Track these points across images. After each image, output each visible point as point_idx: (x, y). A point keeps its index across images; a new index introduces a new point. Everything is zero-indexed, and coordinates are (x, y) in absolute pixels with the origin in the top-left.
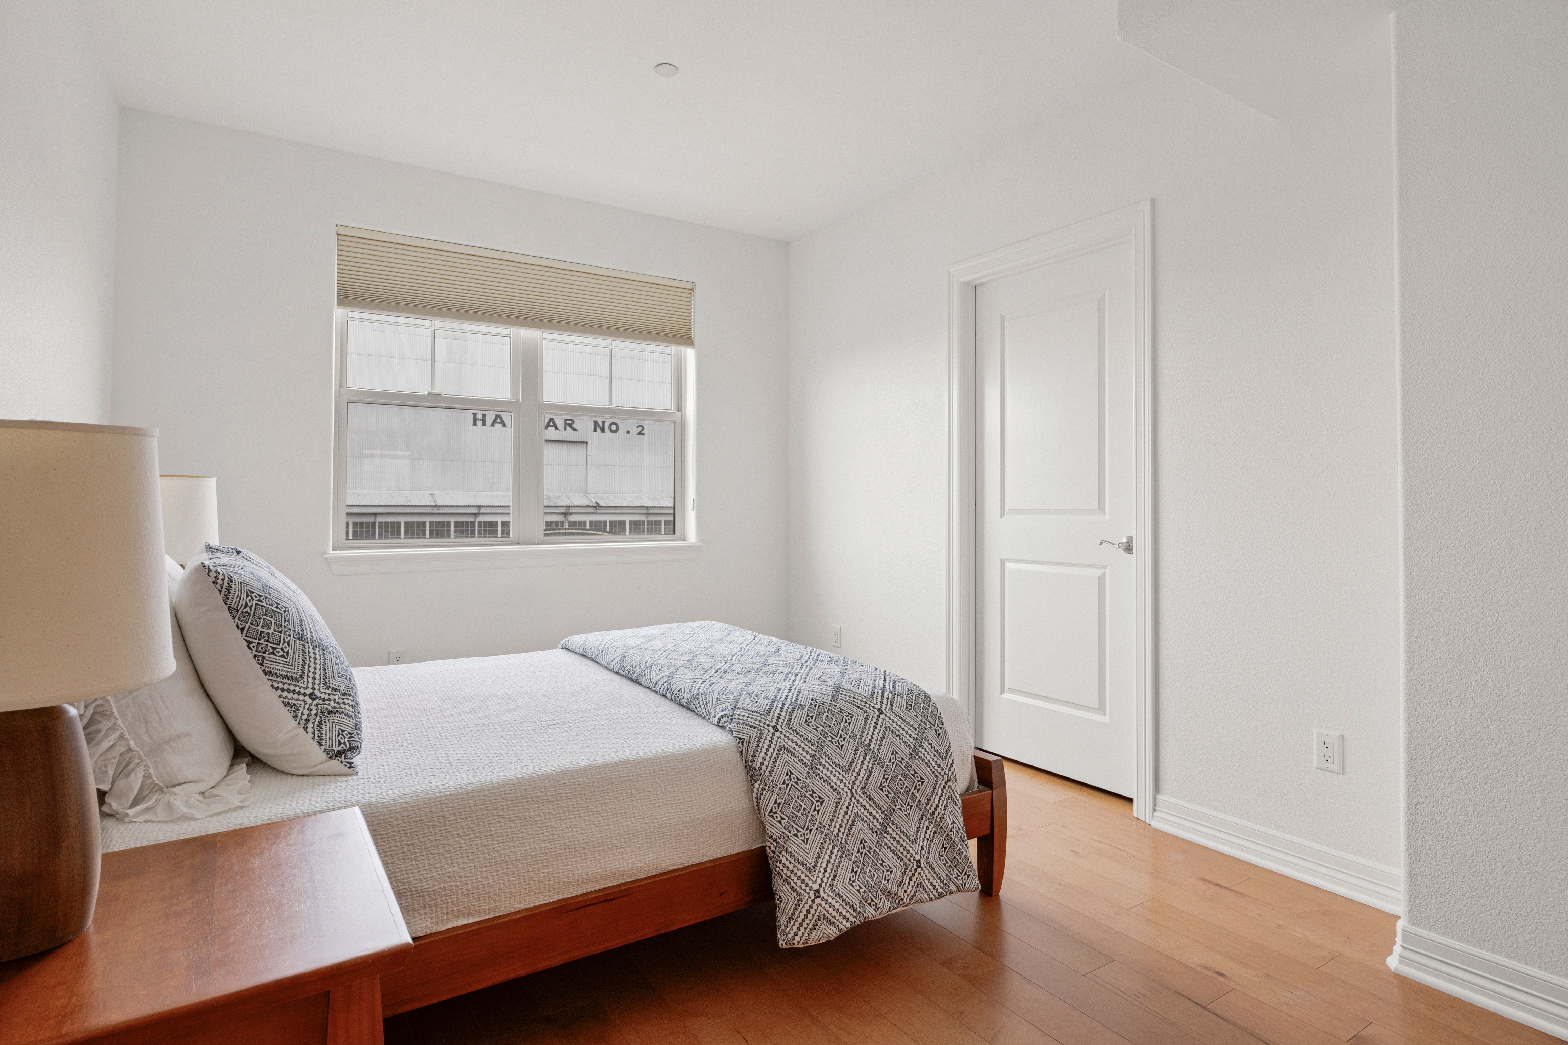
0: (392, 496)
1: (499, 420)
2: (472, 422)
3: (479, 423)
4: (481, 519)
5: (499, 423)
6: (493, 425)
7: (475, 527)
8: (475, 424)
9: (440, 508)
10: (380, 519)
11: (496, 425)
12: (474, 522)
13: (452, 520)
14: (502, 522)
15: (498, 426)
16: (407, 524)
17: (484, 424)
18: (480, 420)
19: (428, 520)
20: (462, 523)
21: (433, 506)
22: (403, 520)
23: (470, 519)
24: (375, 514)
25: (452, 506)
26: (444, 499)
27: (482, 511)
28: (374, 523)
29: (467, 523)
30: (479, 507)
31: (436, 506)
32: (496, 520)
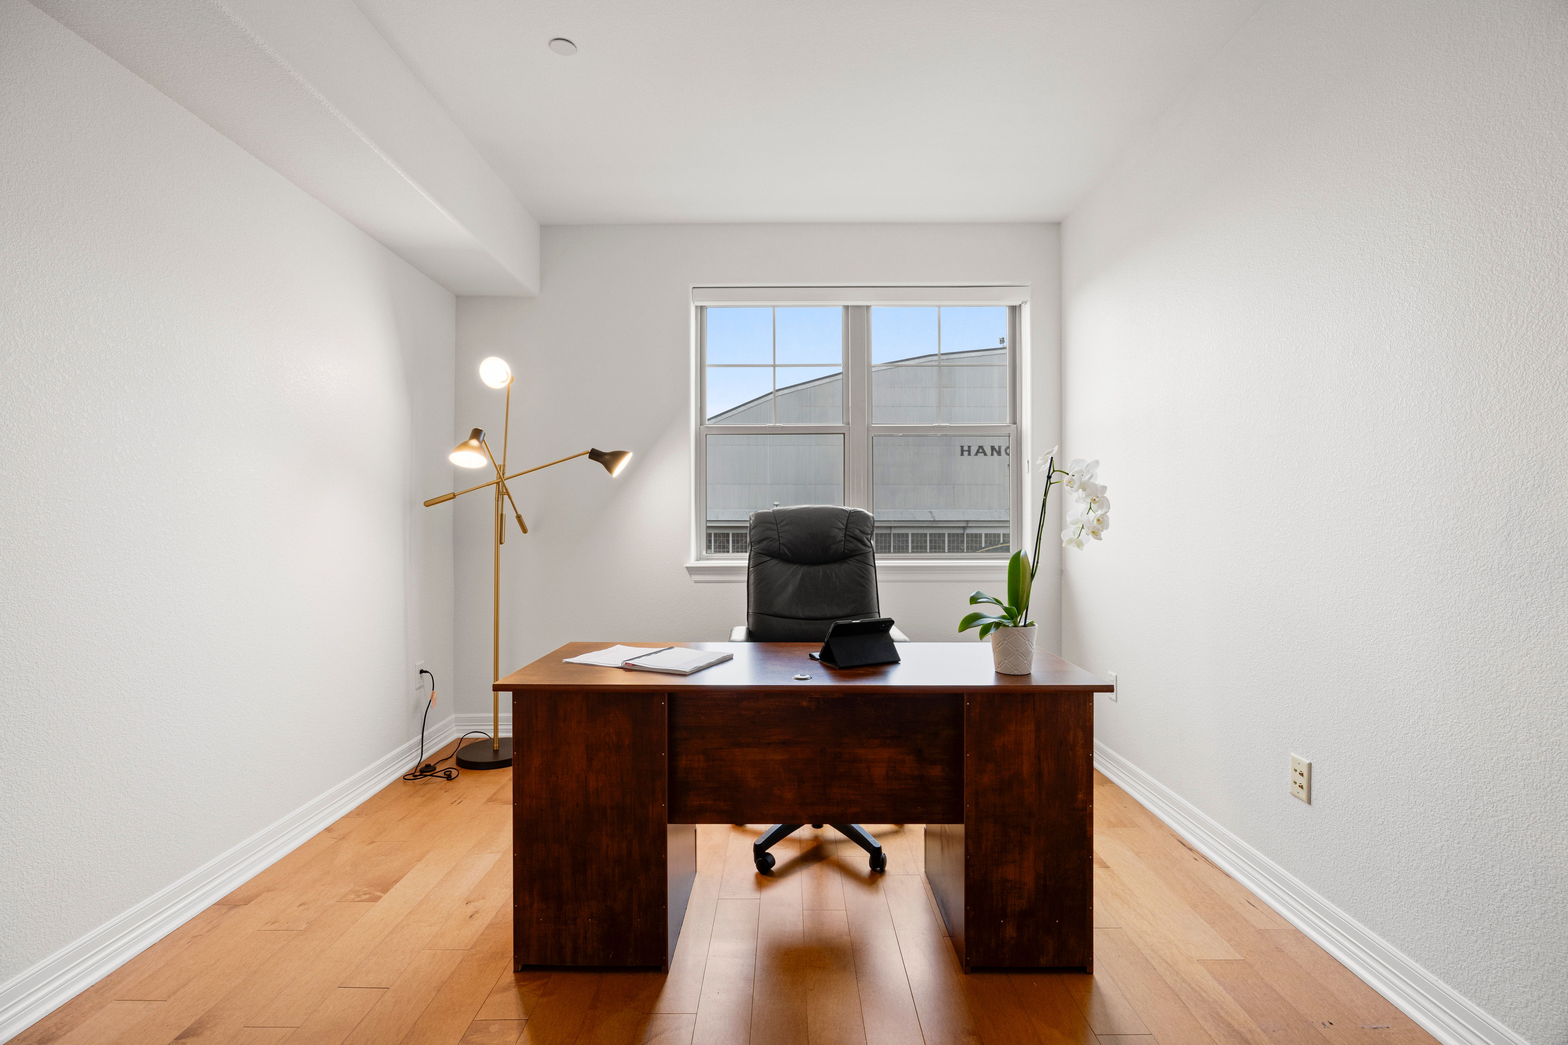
0: (902, 514)
1: (981, 451)
2: (960, 453)
3: (966, 453)
4: (969, 531)
5: (981, 453)
6: (976, 454)
7: (964, 538)
8: (962, 454)
9: (937, 523)
10: (894, 531)
11: (979, 454)
12: (963, 534)
13: (946, 532)
14: (985, 534)
15: (981, 455)
16: (913, 534)
17: (969, 454)
18: (966, 451)
19: (928, 532)
20: (954, 534)
21: (932, 521)
22: (910, 532)
23: (960, 531)
24: (890, 527)
25: (946, 521)
26: (941, 515)
27: (969, 525)
28: (890, 534)
29: (957, 534)
30: (967, 521)
31: (934, 521)
32: (980, 533)
